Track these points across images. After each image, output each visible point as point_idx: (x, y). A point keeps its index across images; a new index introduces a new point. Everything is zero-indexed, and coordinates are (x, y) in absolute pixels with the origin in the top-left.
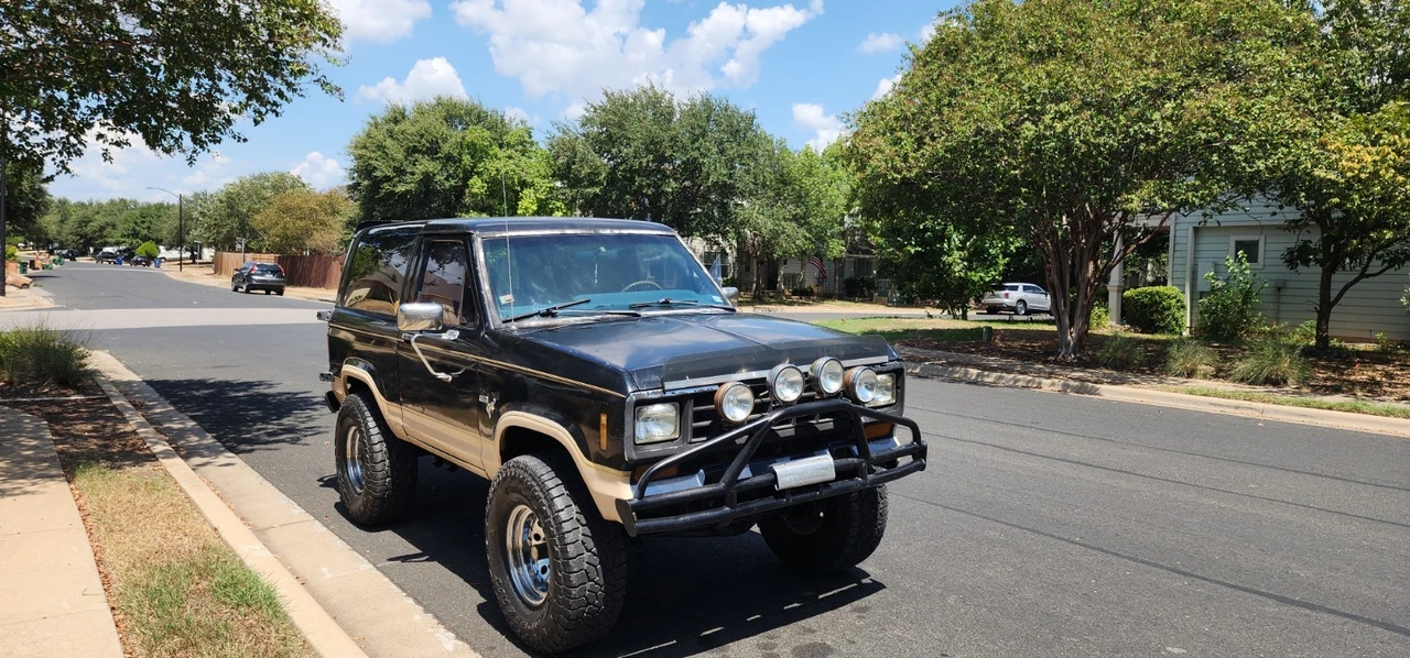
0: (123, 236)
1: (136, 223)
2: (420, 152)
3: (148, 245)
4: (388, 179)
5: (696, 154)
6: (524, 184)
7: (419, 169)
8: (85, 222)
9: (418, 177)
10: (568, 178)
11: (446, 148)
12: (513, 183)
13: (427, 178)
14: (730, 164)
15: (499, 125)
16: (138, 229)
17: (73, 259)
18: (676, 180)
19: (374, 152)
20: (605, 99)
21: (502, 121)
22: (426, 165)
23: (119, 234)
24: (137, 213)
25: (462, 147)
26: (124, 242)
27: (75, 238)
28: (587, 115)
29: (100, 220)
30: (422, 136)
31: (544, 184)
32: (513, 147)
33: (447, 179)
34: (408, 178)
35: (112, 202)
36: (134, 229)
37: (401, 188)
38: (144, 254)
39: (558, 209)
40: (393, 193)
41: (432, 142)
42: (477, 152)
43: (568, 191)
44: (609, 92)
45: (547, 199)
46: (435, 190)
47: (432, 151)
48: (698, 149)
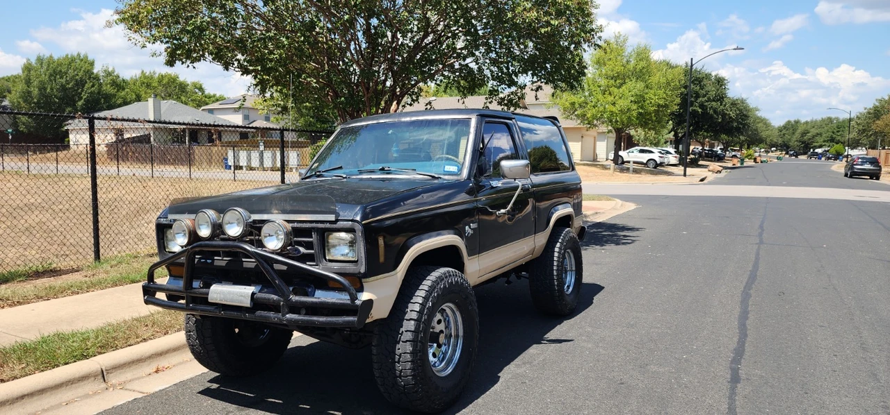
0: (824, 141)
1: (833, 132)
3: (838, 147)
8: (804, 133)
16: (834, 136)
17: (796, 156)
23: (822, 140)
24: (835, 126)
26: (825, 145)
27: (799, 144)
29: (813, 131)
35: (823, 120)
36: (831, 137)
38: (834, 152)
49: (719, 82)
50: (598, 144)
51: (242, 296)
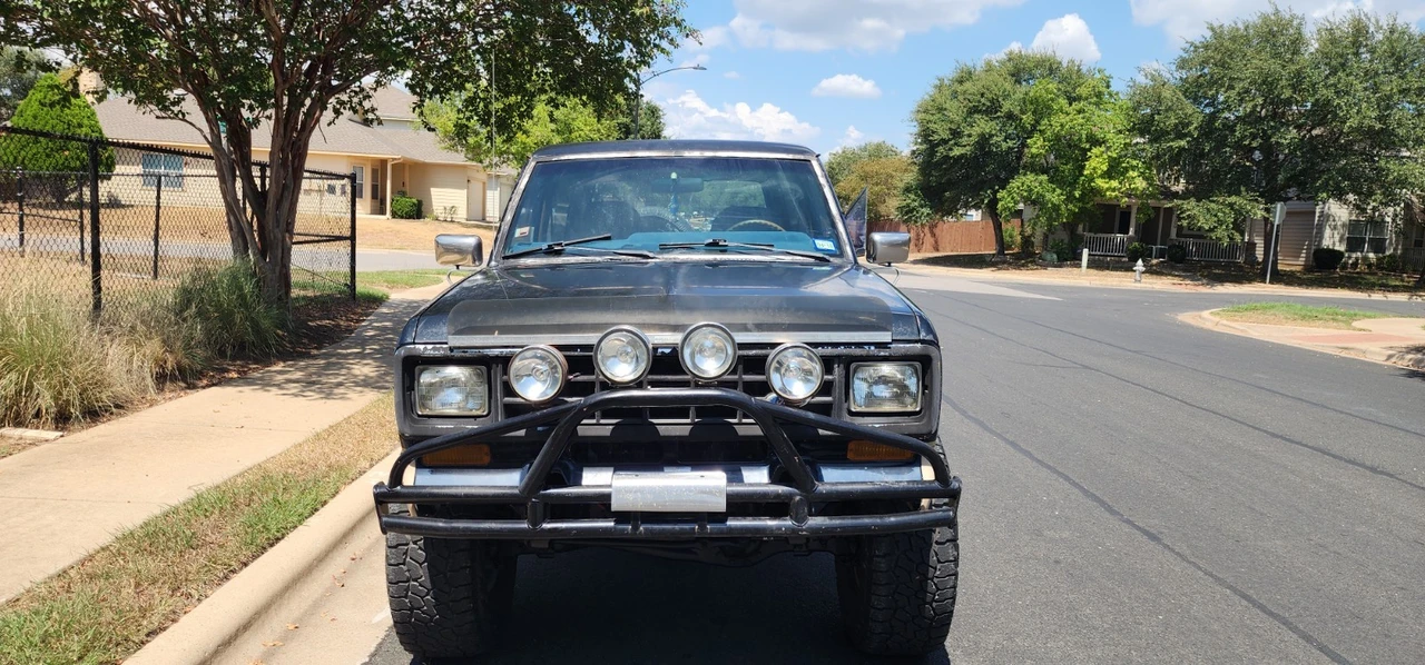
2: (979, 112)
4: (944, 142)
5: (1330, 93)
6: (1095, 141)
7: (976, 131)
9: (974, 139)
10: (1149, 133)
11: (1006, 106)
12: (1080, 140)
13: (984, 140)
14: (1386, 104)
15: (1074, 77)
18: (1299, 127)
19: (933, 114)
20: (1208, 34)
21: (1079, 70)
22: (983, 125)
25: (1024, 103)
28: (1185, 55)
30: (982, 95)
31: (1121, 140)
32: (1086, 99)
33: (1005, 140)
34: (964, 140)
37: (957, 152)
39: (1133, 168)
40: (947, 157)
41: (992, 101)
42: (1041, 109)
43: (1147, 147)
44: (1216, 25)
45: (1120, 157)
46: (990, 152)
47: (992, 109)
48: (1335, 85)
49: (653, 112)
50: (489, 194)
51: (704, 492)
